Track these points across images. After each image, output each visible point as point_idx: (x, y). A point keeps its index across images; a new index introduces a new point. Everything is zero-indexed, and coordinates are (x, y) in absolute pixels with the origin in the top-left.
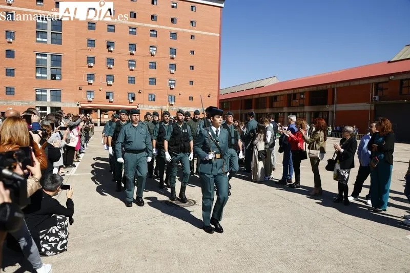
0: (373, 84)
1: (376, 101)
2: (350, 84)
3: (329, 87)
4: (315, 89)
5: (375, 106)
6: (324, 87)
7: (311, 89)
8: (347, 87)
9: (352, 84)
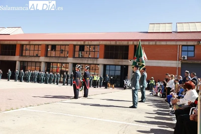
0: (179, 45)
1: (185, 60)
2: (156, 43)
3: (131, 43)
4: (113, 43)
5: (182, 64)
6: (125, 43)
7: (108, 43)
8: (152, 45)
9: (158, 43)
